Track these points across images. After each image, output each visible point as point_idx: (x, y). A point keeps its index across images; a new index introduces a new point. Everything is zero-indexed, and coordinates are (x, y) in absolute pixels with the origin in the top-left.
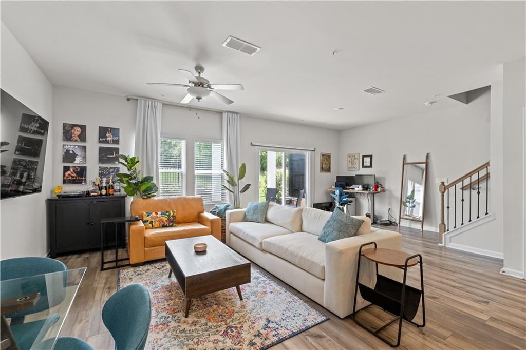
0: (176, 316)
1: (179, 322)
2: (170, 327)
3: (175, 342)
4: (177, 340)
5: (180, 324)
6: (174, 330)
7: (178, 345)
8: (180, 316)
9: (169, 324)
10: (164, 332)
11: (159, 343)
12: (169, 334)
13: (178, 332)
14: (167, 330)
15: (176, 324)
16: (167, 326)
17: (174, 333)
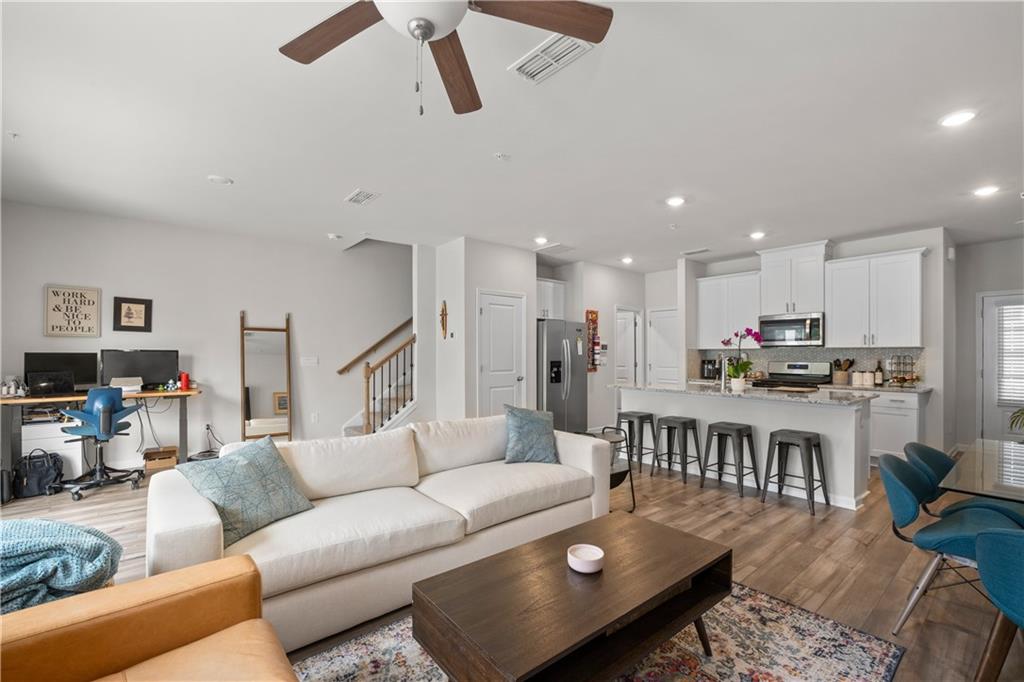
0: (720, 674)
1: (730, 660)
2: (752, 667)
3: (770, 645)
4: (766, 645)
5: (733, 656)
6: (753, 659)
7: (772, 640)
8: (714, 666)
9: (747, 673)
10: (769, 671)
11: (793, 665)
12: (765, 661)
13: (750, 651)
14: (762, 668)
15: (737, 661)
16: (752, 672)
17: (757, 655)
